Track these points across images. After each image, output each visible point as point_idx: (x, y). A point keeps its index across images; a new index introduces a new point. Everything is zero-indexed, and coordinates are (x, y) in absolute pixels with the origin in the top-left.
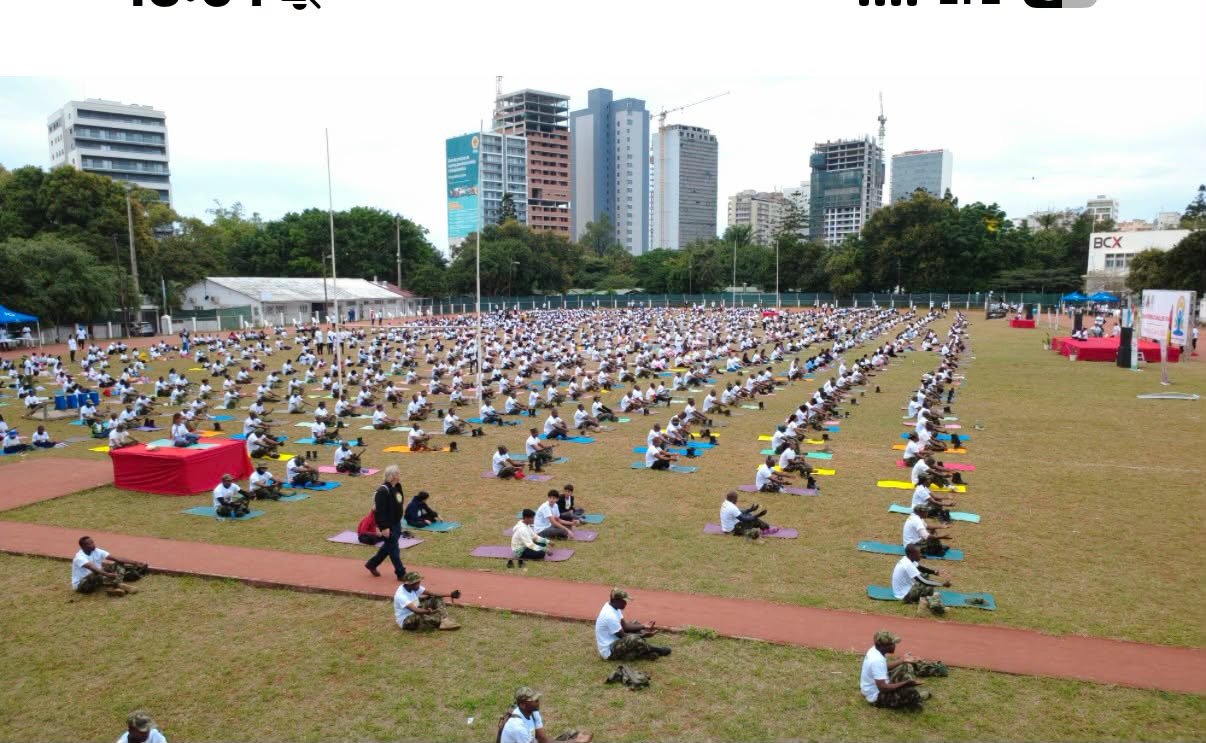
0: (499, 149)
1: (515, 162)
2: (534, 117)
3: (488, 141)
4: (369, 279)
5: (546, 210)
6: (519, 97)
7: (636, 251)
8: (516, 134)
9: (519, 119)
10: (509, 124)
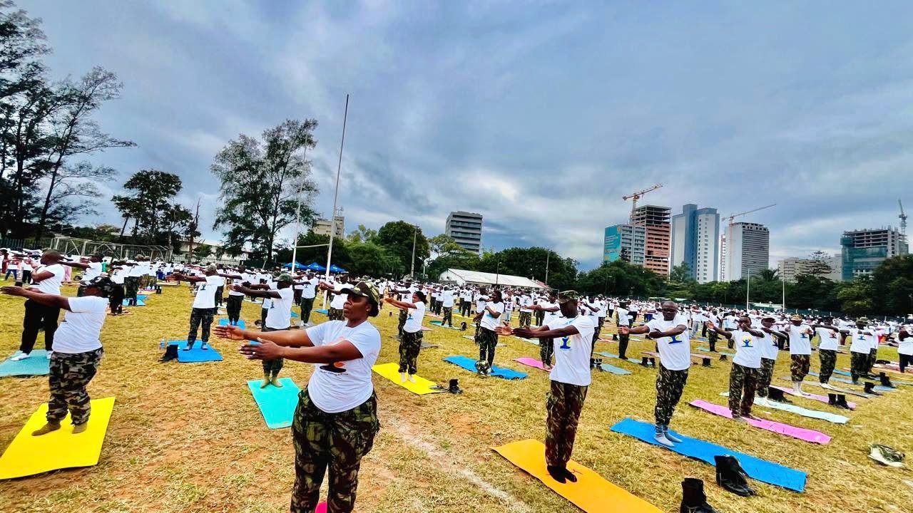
0: (631, 232)
1: (639, 238)
2: (651, 217)
3: (625, 228)
4: (530, 278)
5: (655, 261)
6: (644, 208)
7: (701, 282)
8: (642, 225)
9: (642, 218)
10: (638, 221)
